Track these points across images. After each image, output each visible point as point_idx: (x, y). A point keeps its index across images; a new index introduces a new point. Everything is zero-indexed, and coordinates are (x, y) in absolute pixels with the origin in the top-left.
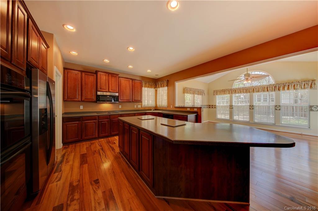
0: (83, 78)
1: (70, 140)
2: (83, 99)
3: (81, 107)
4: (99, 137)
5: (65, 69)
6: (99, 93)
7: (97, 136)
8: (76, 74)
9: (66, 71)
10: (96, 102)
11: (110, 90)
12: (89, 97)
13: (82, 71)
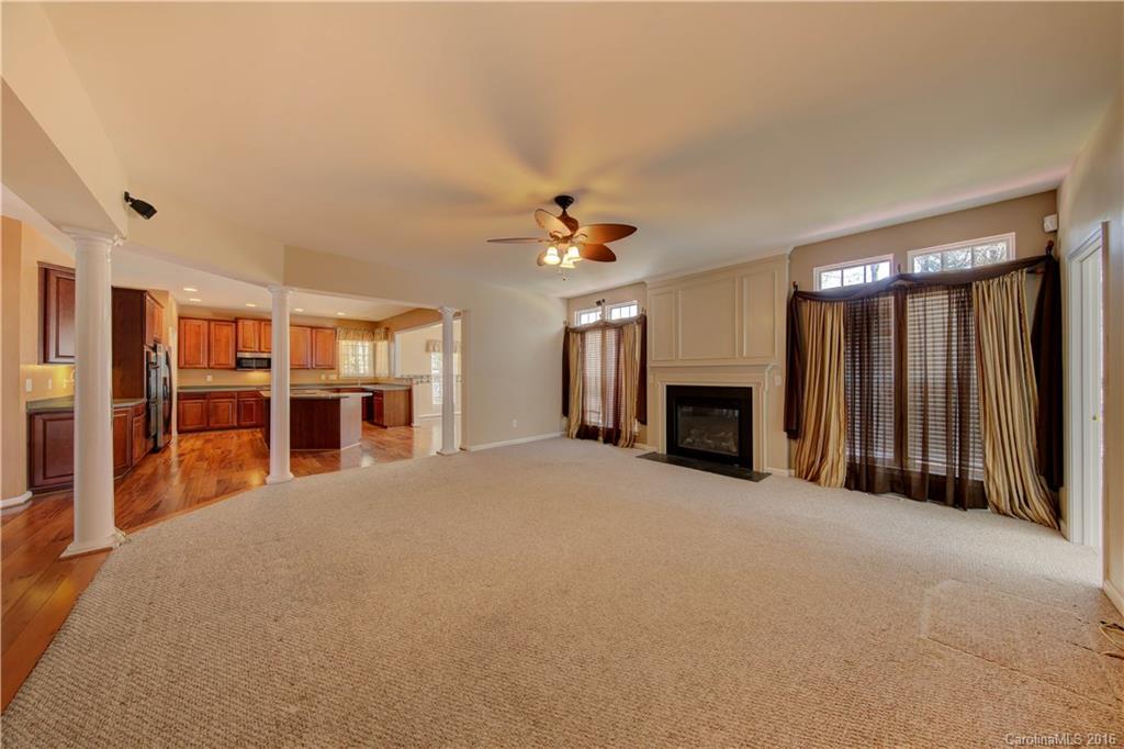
0: (212, 330)
1: (189, 427)
2: (212, 364)
3: (209, 378)
4: (240, 427)
5: (180, 318)
6: (240, 355)
7: (235, 424)
8: (199, 326)
9: (182, 321)
10: (235, 369)
11: (263, 349)
12: (222, 360)
13: (209, 321)
